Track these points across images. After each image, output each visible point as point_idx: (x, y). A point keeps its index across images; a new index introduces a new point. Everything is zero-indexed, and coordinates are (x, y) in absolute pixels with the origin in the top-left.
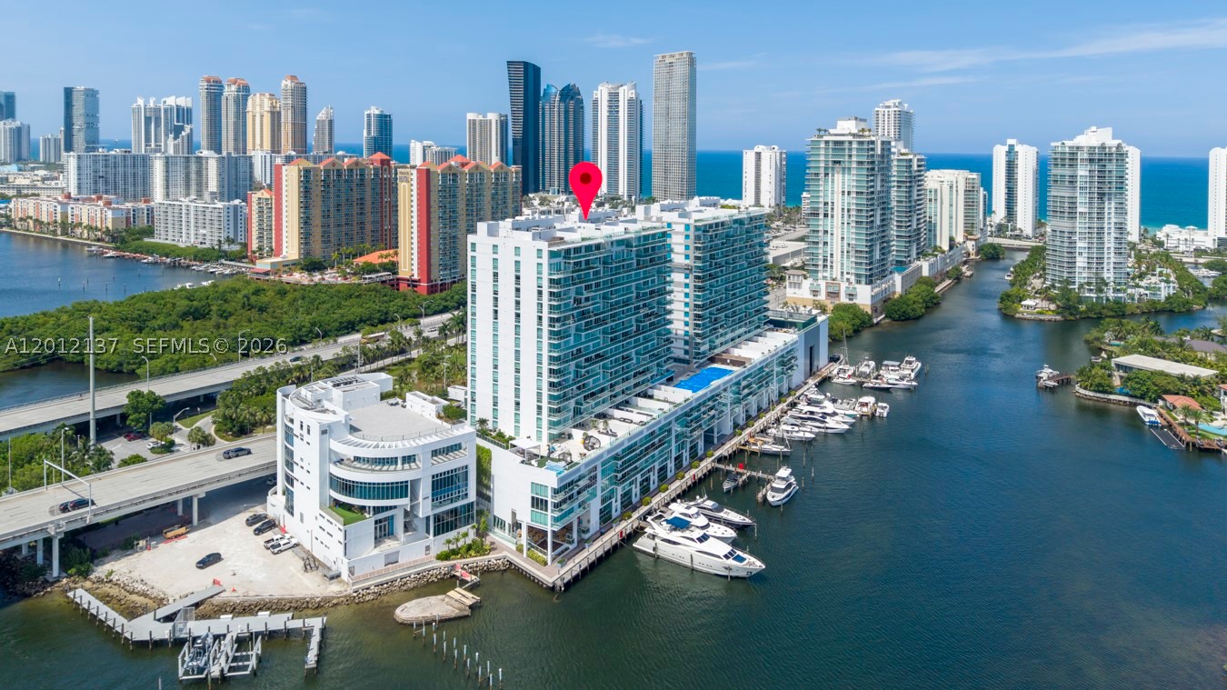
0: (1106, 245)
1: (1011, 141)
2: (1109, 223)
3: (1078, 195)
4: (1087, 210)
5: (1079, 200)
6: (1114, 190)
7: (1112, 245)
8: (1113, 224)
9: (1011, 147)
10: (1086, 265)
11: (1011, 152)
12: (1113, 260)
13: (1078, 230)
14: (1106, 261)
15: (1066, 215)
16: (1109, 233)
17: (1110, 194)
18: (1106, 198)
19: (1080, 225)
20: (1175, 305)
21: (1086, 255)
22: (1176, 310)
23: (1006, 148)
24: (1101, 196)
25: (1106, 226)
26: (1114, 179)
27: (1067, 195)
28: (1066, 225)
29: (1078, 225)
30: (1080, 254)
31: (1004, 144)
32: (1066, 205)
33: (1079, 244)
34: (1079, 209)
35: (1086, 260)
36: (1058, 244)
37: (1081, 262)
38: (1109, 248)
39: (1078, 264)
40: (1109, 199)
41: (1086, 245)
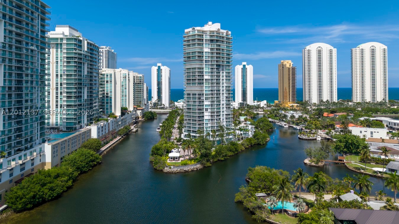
0: (222, 103)
1: (159, 64)
2: (223, 87)
3: (204, 66)
4: (210, 78)
5: (205, 70)
6: (225, 63)
7: (224, 102)
8: (225, 87)
9: (159, 67)
10: (210, 118)
11: (159, 70)
12: (225, 113)
13: (204, 93)
14: (221, 113)
15: (197, 81)
16: (223, 94)
17: (223, 65)
18: (221, 69)
19: (206, 88)
20: (260, 140)
21: (209, 110)
22: (261, 143)
23: (157, 68)
24: (218, 66)
25: (221, 88)
26: (225, 56)
27: (197, 66)
28: (197, 89)
29: (204, 89)
30: (207, 110)
31: (156, 66)
32: (197, 74)
33: (206, 103)
34: (206, 77)
35: (210, 114)
36: (192, 103)
37: (207, 115)
38: (223, 104)
39: (205, 118)
40: (223, 70)
41: (210, 103)
